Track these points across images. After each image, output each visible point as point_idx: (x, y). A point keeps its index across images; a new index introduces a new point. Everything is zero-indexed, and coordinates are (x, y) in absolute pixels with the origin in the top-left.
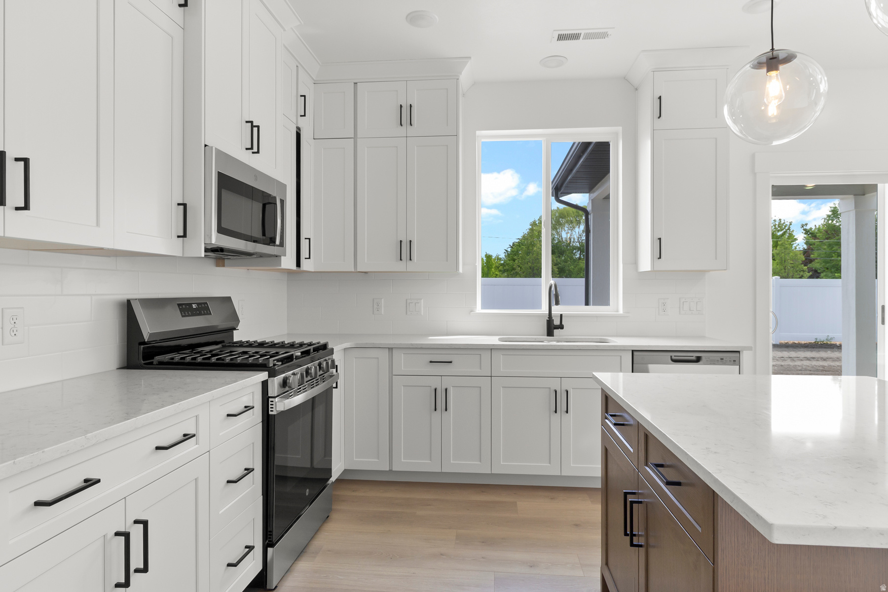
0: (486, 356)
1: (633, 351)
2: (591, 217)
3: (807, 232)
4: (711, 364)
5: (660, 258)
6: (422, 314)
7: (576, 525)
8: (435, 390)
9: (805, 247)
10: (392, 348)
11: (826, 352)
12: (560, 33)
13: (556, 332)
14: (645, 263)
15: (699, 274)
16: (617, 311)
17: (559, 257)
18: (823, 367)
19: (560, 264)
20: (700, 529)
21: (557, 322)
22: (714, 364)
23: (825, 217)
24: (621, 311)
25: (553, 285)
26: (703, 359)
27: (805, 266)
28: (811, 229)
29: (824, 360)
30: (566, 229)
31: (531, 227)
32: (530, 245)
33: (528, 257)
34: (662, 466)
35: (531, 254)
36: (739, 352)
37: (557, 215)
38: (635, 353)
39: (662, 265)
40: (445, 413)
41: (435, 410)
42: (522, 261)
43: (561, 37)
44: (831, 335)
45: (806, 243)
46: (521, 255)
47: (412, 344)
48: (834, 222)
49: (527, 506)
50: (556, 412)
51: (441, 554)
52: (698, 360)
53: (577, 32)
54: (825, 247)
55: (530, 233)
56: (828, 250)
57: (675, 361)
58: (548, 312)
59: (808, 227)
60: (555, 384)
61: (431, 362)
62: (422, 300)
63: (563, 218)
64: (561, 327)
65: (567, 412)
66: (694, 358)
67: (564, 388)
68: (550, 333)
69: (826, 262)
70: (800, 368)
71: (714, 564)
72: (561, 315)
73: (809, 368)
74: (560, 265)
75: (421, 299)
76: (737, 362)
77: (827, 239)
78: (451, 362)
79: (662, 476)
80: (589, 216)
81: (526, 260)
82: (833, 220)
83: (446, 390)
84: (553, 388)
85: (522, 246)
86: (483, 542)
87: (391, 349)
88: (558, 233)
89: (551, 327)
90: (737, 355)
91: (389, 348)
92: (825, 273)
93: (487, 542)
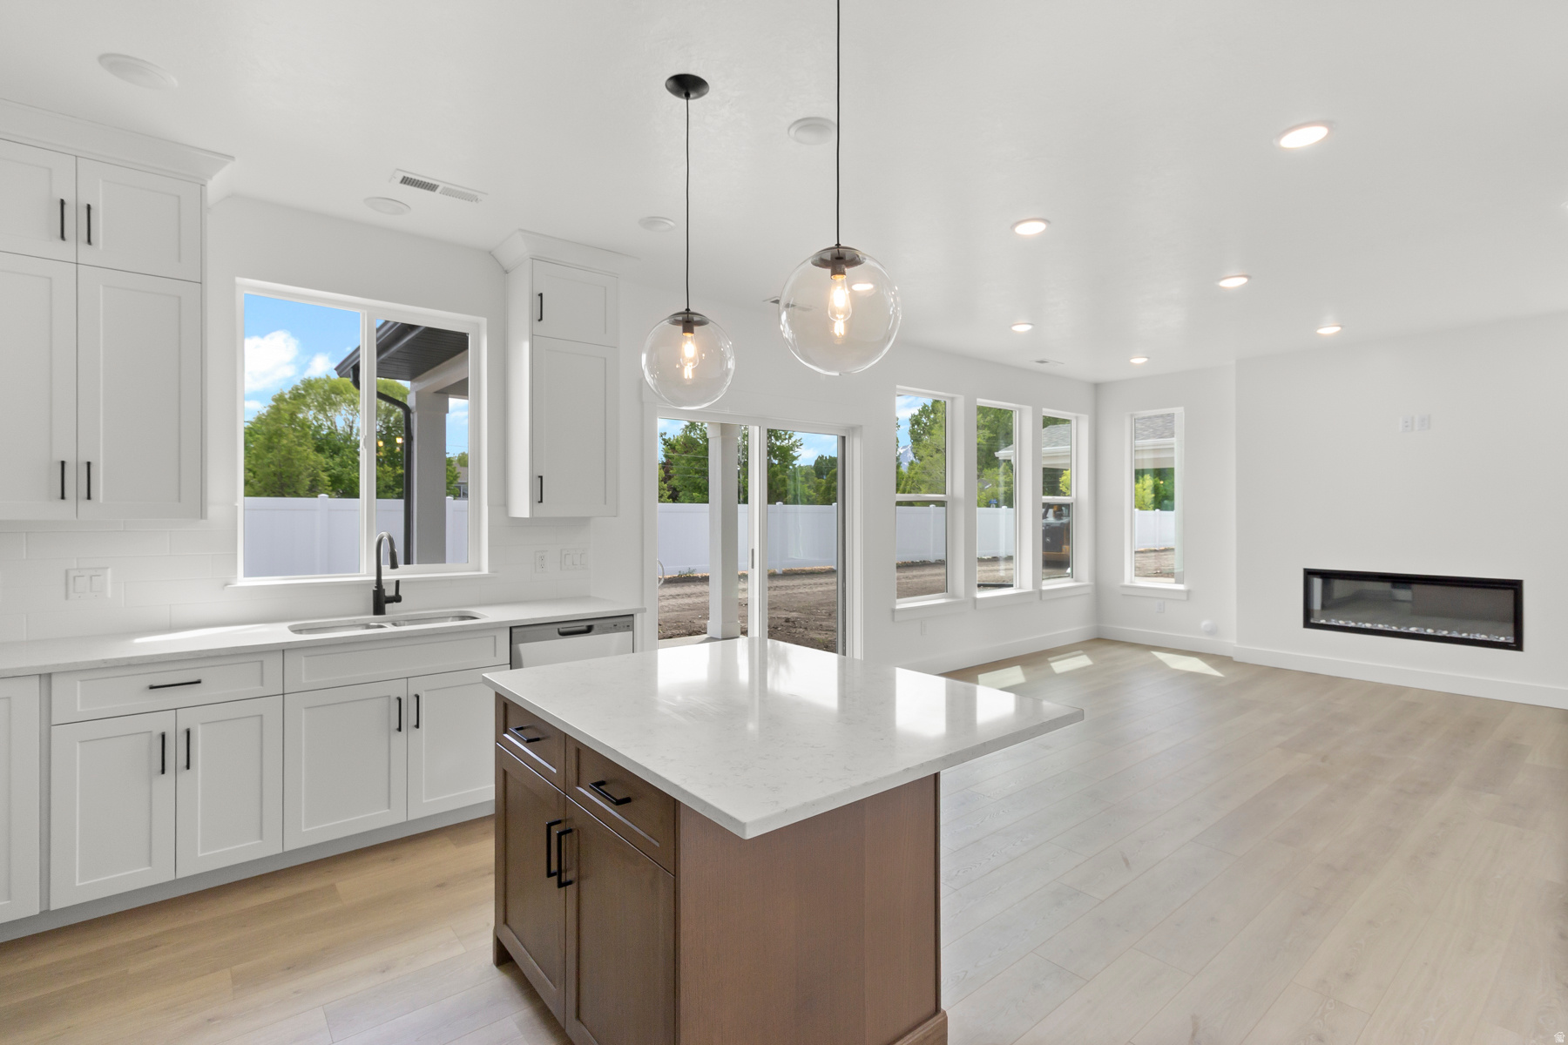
0: (273, 664)
1: (511, 628)
2: (415, 418)
3: (666, 442)
4: (604, 633)
5: (541, 501)
6: (109, 596)
7: (441, 886)
8: (163, 736)
9: (664, 460)
10: (50, 675)
11: (689, 586)
12: (407, 175)
13: (388, 607)
14: (521, 506)
15: (580, 523)
16: (479, 570)
17: (332, 457)
18: (689, 605)
19: (333, 469)
20: (658, 844)
21: (390, 592)
22: (608, 632)
23: (684, 427)
24: (485, 570)
25: (385, 538)
26: (595, 628)
27: (665, 483)
28: (670, 439)
29: (689, 596)
30: (343, 412)
31: (273, 403)
32: (274, 434)
33: (270, 455)
34: (603, 783)
35: (275, 451)
36: (632, 615)
37: (327, 387)
38: (514, 630)
39: (545, 510)
40: (184, 776)
41: (163, 772)
42: (257, 460)
43: (405, 181)
44: (692, 567)
45: (666, 456)
46: (254, 451)
47: (105, 661)
48: (692, 434)
49: (353, 884)
50: (400, 729)
51: (209, 1020)
52: (589, 630)
53: (434, 182)
54: (684, 462)
55: (274, 413)
56: (686, 466)
57: (564, 634)
58: (375, 578)
59: (666, 437)
60: (398, 689)
61: (152, 687)
62: (109, 571)
63: (338, 394)
64: (397, 599)
65: (417, 726)
66: (584, 628)
67: (412, 692)
68: (379, 609)
69: (684, 479)
70: (667, 609)
71: (675, 876)
72: (398, 582)
73: (676, 608)
74: (333, 471)
75: (107, 568)
76: (630, 627)
77: (686, 452)
78: (199, 682)
79: (606, 796)
80: (411, 415)
81: (266, 461)
82: (690, 432)
83: (188, 733)
84: (395, 695)
85: (257, 436)
86: (289, 968)
87: (46, 677)
88: (327, 418)
89: (381, 601)
90: (630, 618)
91: (40, 675)
92: (683, 492)
93: (294, 966)
